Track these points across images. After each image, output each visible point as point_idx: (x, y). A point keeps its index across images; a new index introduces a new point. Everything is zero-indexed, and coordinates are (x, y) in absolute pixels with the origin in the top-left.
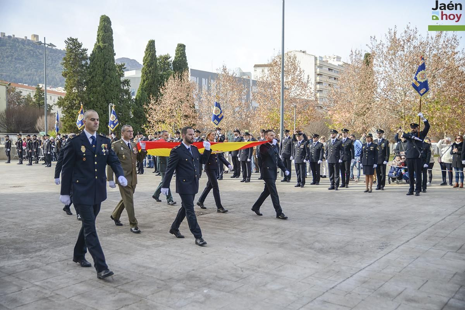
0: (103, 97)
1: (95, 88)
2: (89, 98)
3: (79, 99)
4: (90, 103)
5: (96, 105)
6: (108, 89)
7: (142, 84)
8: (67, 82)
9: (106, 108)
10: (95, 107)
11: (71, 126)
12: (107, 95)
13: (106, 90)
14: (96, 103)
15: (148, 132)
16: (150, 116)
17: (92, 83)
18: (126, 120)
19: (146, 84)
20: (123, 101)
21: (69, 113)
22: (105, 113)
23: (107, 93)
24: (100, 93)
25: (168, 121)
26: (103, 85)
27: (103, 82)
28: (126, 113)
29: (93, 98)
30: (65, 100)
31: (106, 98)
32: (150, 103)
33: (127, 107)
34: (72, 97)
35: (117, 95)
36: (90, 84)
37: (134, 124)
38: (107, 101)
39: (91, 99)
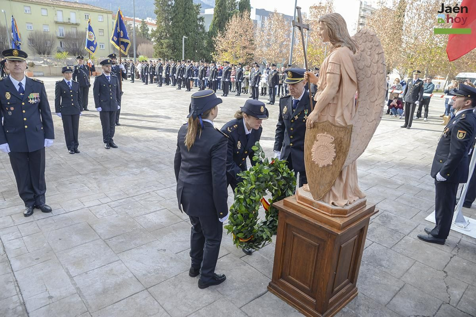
0: (184, 30)
1: (178, 23)
3: (166, 31)
4: (174, 34)
6: (187, 24)
7: (214, 21)
8: (157, 18)
10: (177, 38)
11: (160, 52)
13: (185, 25)
14: (178, 35)
15: (215, 59)
16: (217, 46)
17: (176, 19)
18: (200, 48)
19: (217, 21)
20: (199, 34)
21: (159, 42)
23: (186, 27)
24: (182, 27)
25: (229, 50)
26: (183, 21)
27: (183, 19)
28: (200, 43)
29: (176, 31)
30: (156, 32)
32: (217, 36)
33: (201, 38)
34: (161, 29)
35: (194, 29)
36: (174, 20)
37: (206, 51)
38: (186, 33)
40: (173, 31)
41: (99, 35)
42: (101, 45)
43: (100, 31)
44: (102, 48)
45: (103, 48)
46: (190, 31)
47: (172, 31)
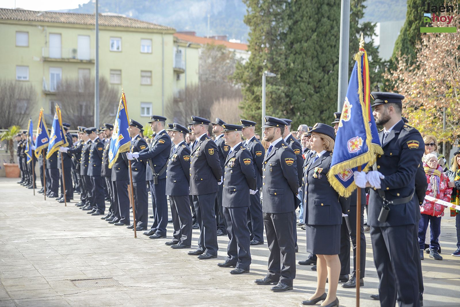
1: (299, 44)
2: (287, 62)
4: (289, 72)
5: (300, 76)
6: (325, 45)
7: (406, 30)
8: (250, 34)
9: (320, 81)
12: (324, 55)
13: (321, 47)
14: (301, 73)
17: (295, 34)
19: (415, 29)
22: (319, 92)
23: (322, 53)
24: (309, 53)
26: (314, 36)
27: (315, 31)
29: (294, 63)
30: (246, 68)
31: (321, 61)
34: (257, 62)
36: (291, 37)
38: (324, 67)
39: (290, 65)
40: (287, 65)
41: (142, 85)
42: (146, 106)
43: (144, 74)
44: (146, 115)
45: (148, 113)
46: (333, 60)
47: (284, 65)
